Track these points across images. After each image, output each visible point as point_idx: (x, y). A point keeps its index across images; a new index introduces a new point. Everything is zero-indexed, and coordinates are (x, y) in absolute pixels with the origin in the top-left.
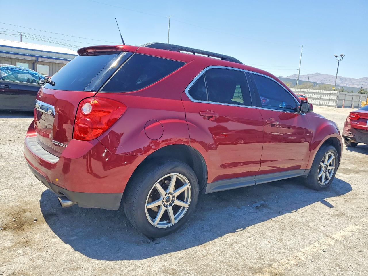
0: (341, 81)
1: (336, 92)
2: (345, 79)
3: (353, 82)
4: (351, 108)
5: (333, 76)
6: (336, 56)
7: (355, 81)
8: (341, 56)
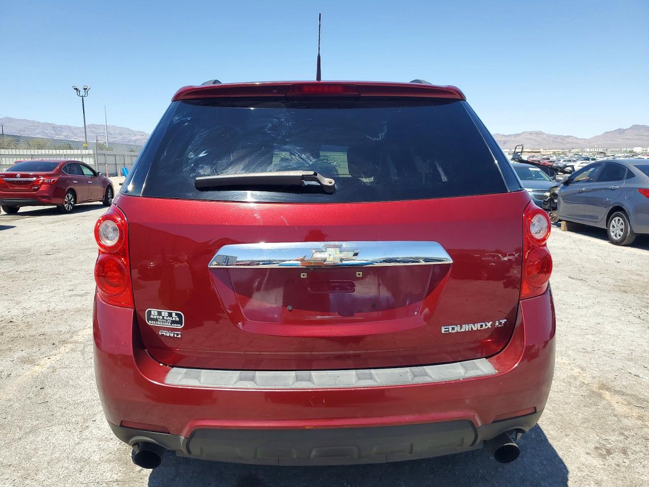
0: (55, 131)
1: (91, 152)
2: (61, 127)
3: (75, 132)
4: (117, 175)
5: (39, 122)
6: (76, 89)
7: (78, 131)
8: (85, 89)
